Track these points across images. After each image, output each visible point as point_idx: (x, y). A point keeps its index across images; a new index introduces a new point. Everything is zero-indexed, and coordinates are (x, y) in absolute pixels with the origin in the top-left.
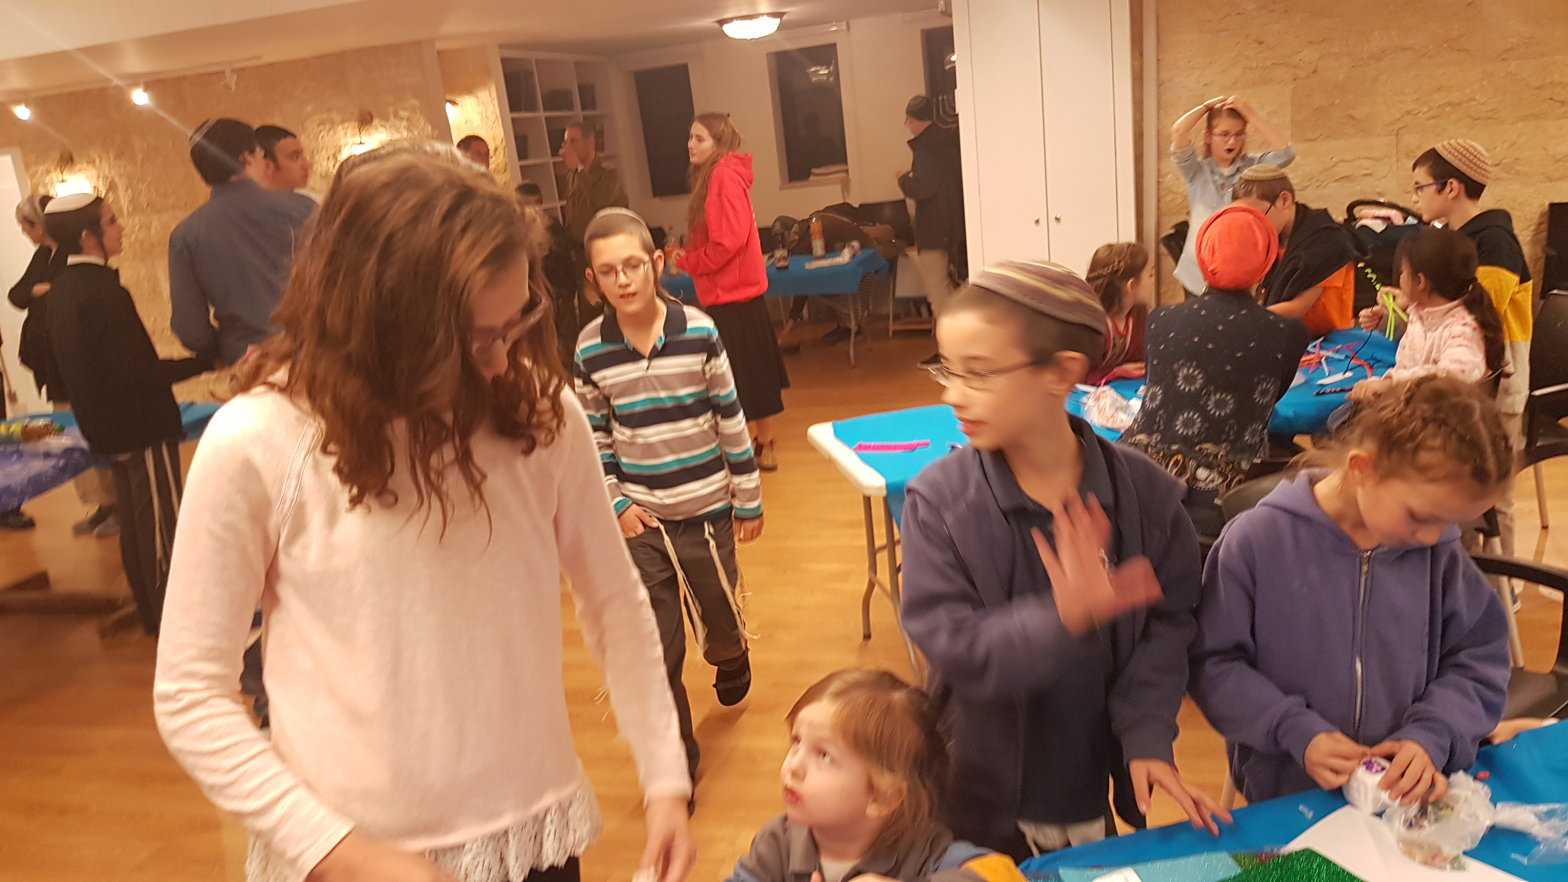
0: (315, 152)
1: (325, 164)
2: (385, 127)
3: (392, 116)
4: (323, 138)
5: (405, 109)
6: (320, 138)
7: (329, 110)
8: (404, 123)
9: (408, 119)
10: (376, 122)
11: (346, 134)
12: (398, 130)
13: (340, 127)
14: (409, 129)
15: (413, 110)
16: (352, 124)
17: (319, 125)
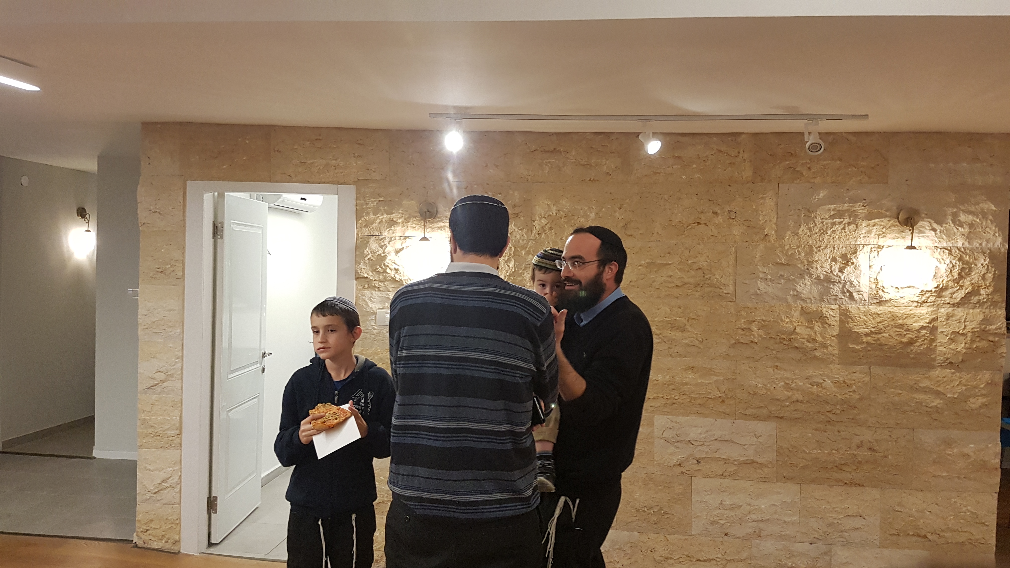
0: (815, 249)
1: (827, 266)
2: (934, 230)
3: (950, 218)
4: (834, 232)
5: (969, 213)
6: (829, 232)
7: (853, 200)
8: (966, 230)
9: (971, 225)
10: (924, 224)
11: (870, 232)
12: (950, 236)
13: (865, 223)
14: (968, 237)
15: (984, 215)
16: (885, 221)
17: (832, 217)
